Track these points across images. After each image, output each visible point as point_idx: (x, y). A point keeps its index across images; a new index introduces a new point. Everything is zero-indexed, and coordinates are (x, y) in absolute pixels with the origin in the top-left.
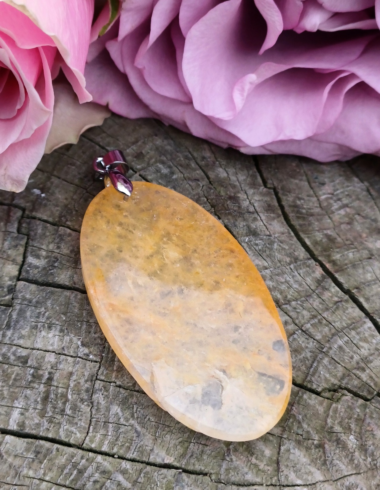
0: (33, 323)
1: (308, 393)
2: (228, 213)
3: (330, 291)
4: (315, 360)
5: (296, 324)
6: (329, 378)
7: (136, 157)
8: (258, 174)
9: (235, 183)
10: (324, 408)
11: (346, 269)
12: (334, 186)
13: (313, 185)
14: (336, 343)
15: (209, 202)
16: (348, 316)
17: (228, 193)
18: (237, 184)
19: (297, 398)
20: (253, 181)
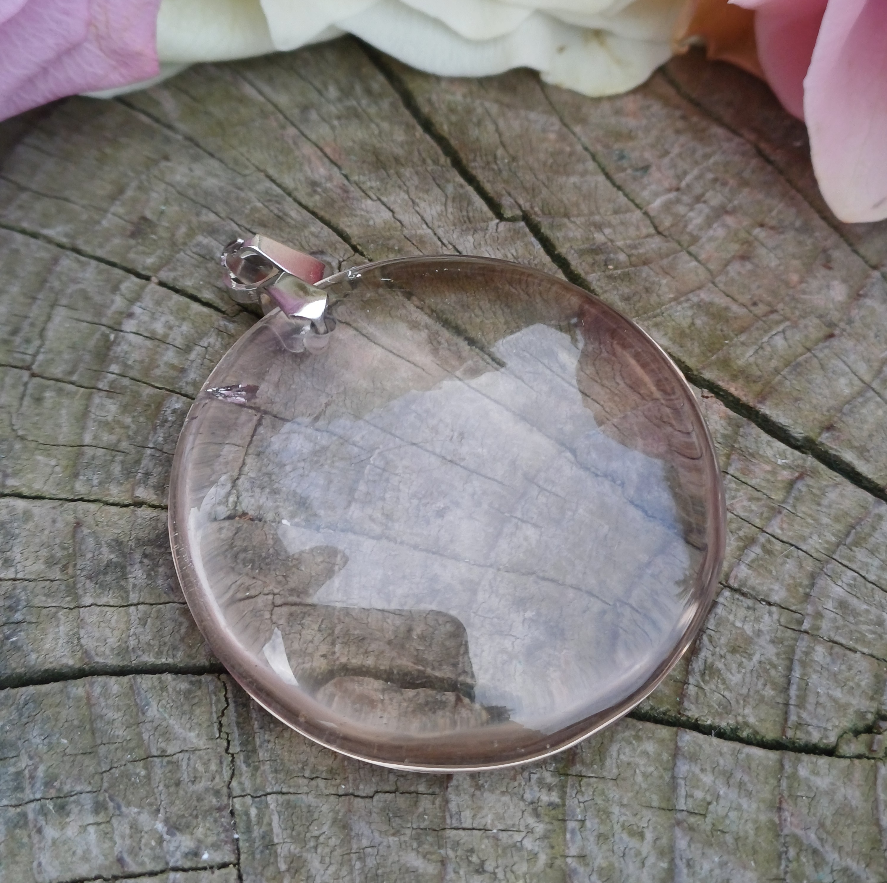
0: (12, 811)
1: (805, 757)
3: (761, 456)
4: (791, 661)
6: (843, 701)
7: (133, 235)
8: (470, 189)
9: (419, 232)
10: (859, 786)
11: (780, 383)
12: (674, 166)
13: (619, 177)
14: (829, 597)
16: (833, 512)
18: (425, 231)
19: (784, 783)
20: (465, 213)
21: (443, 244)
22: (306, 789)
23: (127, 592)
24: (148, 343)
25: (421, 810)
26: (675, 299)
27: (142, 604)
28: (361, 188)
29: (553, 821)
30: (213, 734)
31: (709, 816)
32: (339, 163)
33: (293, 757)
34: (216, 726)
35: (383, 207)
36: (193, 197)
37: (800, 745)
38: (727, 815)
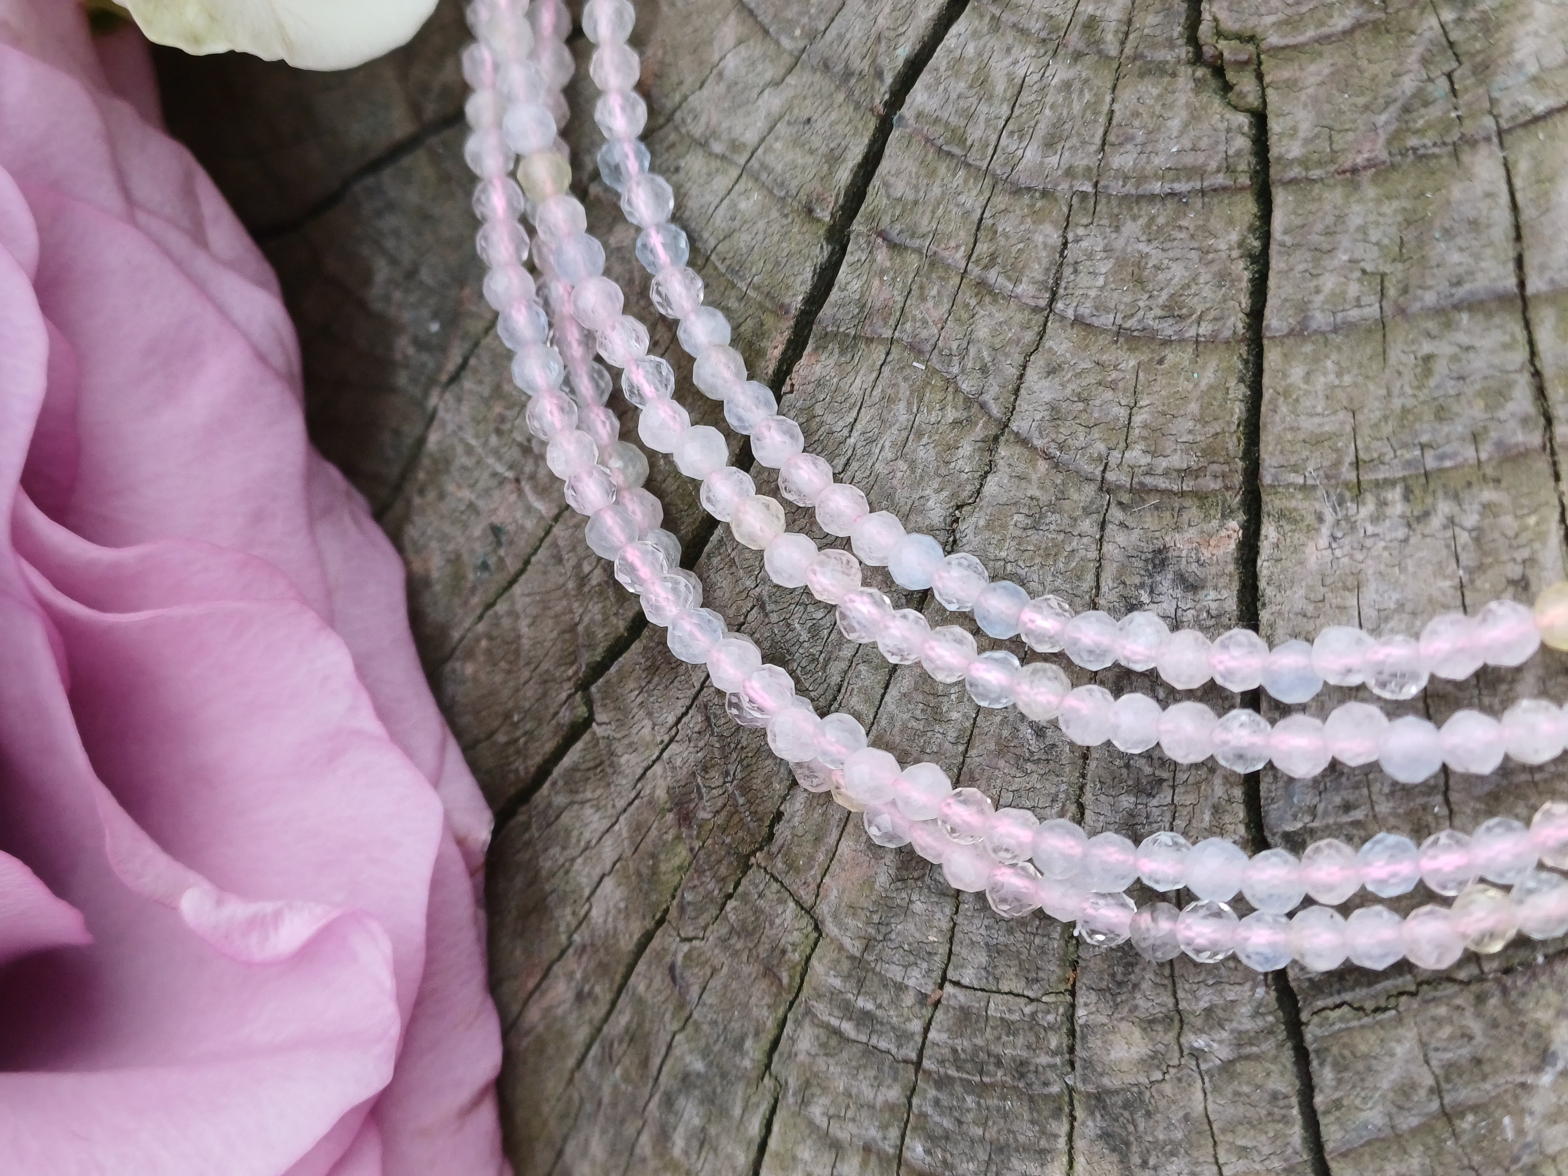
1: (1274, 152)
2: (743, 795)
3: (862, 294)
4: (1139, 198)
5: (1042, 334)
6: (1184, 114)
8: (557, 771)
9: (625, 834)
10: (1301, 69)
11: (757, 288)
12: (487, 492)
13: (512, 565)
14: (1041, 163)
15: (735, 888)
16: (923, 182)
17: (669, 837)
18: (622, 826)
19: (1315, 173)
20: (591, 774)
30: (1390, 1020)
31: (1382, 269)
32: (545, 965)
34: (1380, 1016)
37: (1257, 164)
38: (1377, 244)
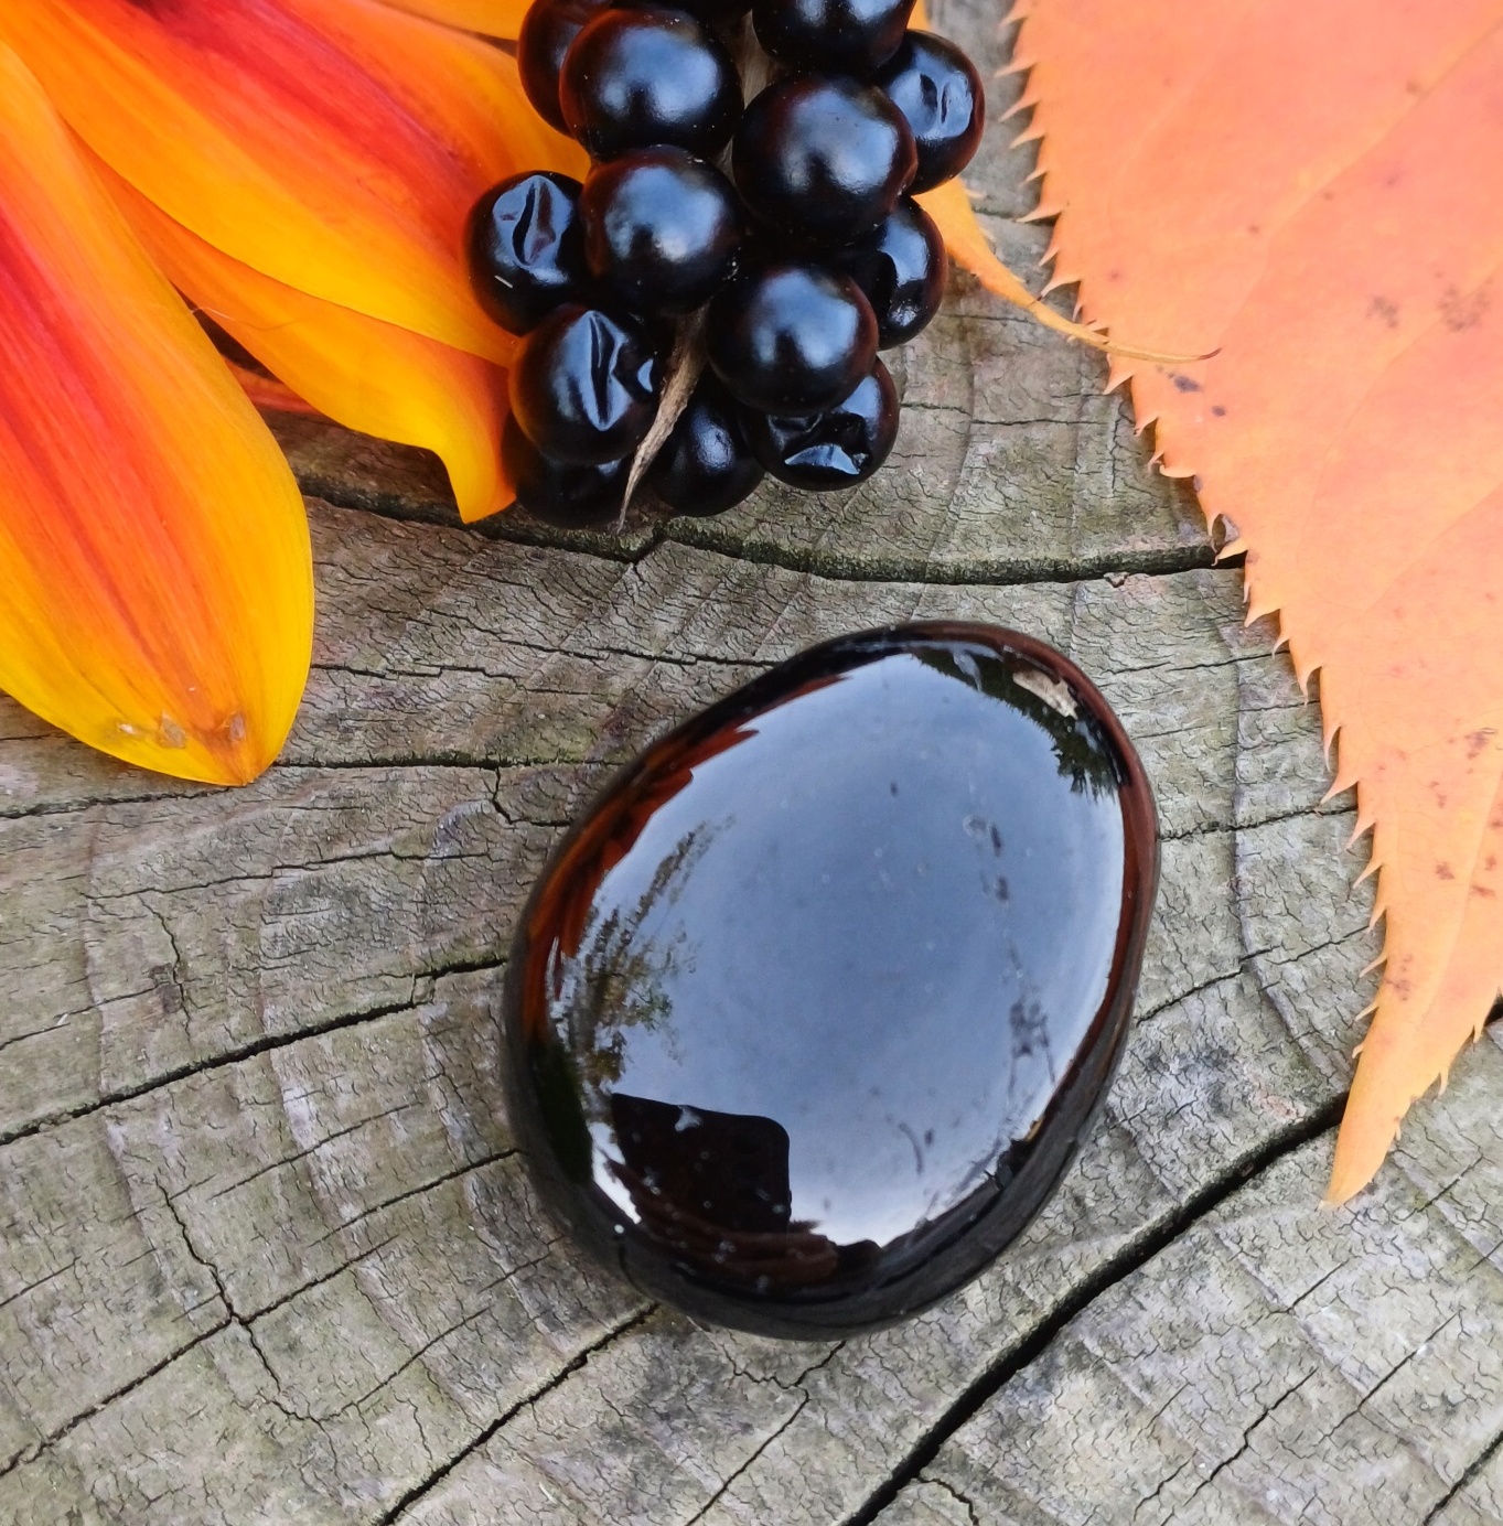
21: (590, 658)
22: (1165, 1513)
23: (697, 1484)
24: (358, 1135)
25: (1315, 1405)
26: (955, 483)
27: (730, 1481)
28: (401, 673)
29: (1473, 1272)
33: (1109, 1489)
35: (460, 674)
36: (195, 881)
